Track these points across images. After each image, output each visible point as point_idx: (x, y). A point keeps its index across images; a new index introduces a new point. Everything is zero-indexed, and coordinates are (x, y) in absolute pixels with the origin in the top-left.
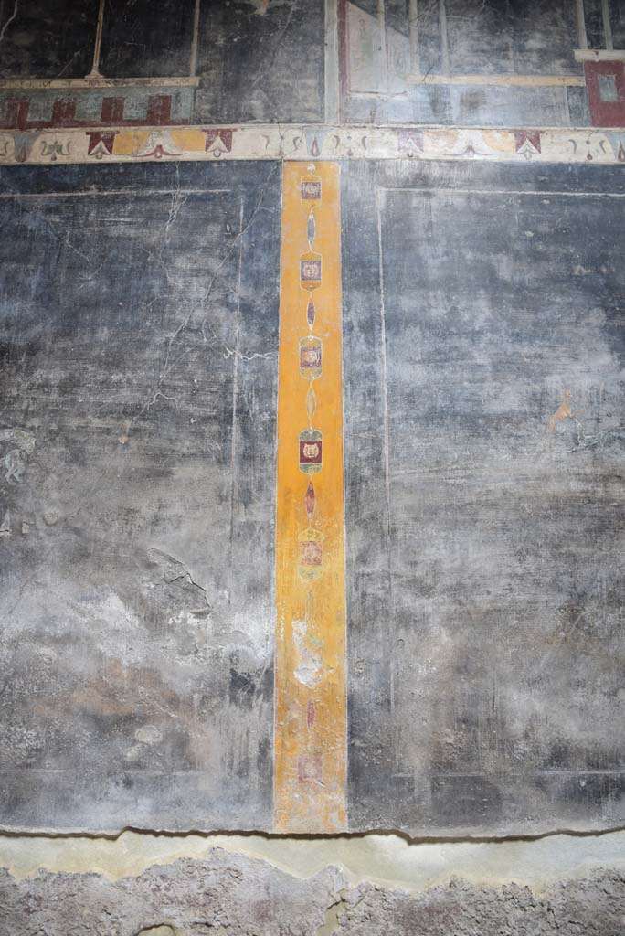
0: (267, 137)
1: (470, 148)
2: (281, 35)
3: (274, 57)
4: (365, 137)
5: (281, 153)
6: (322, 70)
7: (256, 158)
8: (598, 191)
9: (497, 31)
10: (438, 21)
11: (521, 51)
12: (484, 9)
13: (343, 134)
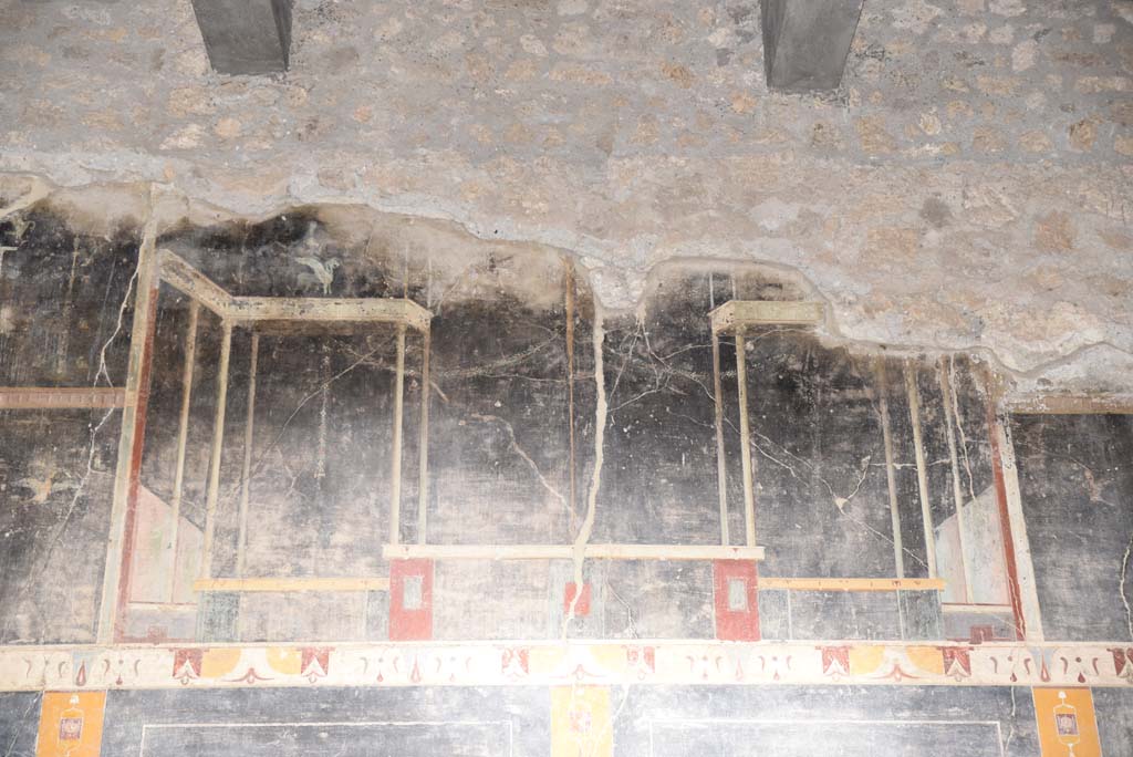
0: (28, 662)
1: (252, 671)
2: (61, 527)
3: (49, 557)
4: (138, 661)
5: (44, 681)
6: (102, 574)
7: (15, 688)
8: (382, 719)
9: (301, 522)
10: (239, 510)
11: (325, 548)
12: (291, 496)
13: (114, 656)
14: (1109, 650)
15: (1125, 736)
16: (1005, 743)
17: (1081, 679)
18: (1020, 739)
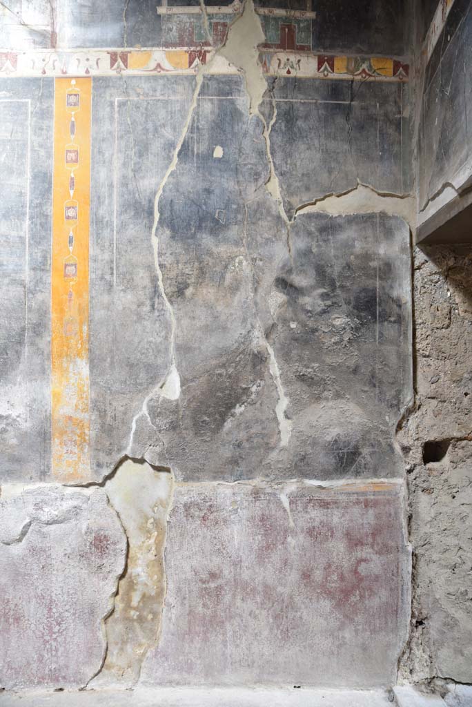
14: (108, 53)
15: (109, 106)
16: (32, 113)
17: (87, 72)
18: (42, 110)
